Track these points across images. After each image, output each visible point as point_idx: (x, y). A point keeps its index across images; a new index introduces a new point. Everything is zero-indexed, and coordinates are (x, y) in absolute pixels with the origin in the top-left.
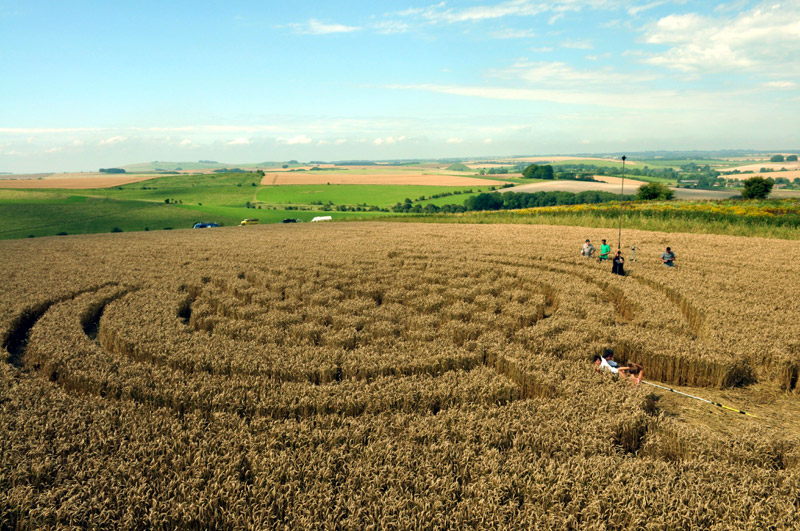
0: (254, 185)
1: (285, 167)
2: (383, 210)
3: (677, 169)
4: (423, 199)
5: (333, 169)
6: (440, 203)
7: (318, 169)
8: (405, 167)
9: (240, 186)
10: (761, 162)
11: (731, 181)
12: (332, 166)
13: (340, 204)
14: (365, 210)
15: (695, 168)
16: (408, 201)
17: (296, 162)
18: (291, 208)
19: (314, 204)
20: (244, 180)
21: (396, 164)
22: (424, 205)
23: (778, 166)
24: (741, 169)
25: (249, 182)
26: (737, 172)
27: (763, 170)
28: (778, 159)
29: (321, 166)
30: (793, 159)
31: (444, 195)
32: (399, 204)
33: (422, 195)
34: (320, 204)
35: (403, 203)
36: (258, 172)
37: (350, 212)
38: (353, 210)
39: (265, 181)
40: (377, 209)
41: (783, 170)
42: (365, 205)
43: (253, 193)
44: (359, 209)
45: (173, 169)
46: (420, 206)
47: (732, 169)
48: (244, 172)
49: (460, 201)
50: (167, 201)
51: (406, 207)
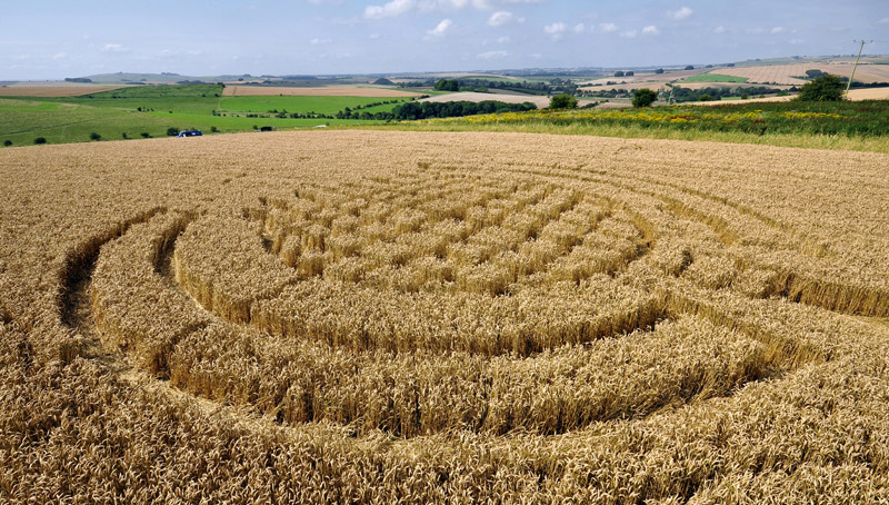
0: (217, 95)
1: (241, 80)
2: (328, 117)
3: (547, 83)
4: (359, 108)
6: (373, 111)
7: (270, 82)
8: (341, 81)
9: (204, 96)
10: (608, 77)
11: (586, 92)
12: (281, 80)
13: (294, 112)
14: (314, 117)
15: (560, 82)
16: (348, 109)
17: (249, 76)
18: (251, 116)
20: (208, 91)
22: (361, 112)
23: (619, 80)
24: (593, 82)
25: (212, 93)
26: (590, 85)
27: (609, 83)
28: (620, 74)
29: (271, 79)
30: (630, 74)
31: (376, 105)
32: (341, 112)
33: (358, 104)
34: (276, 112)
35: (344, 112)
36: (219, 83)
37: (302, 119)
38: (305, 117)
39: (227, 91)
40: (324, 116)
41: (623, 83)
42: (313, 113)
43: (216, 103)
44: (309, 117)
45: (138, 80)
46: (357, 114)
47: (587, 83)
48: (204, 83)
49: (388, 109)
50: (140, 109)
51: (347, 115)
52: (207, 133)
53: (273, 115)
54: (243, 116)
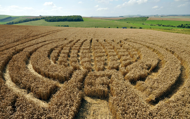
0: (145, 20)
1: (155, 16)
2: (174, 27)
4: (187, 25)
5: (166, 17)
7: (162, 17)
8: (186, 16)
9: (142, 20)
12: (166, 16)
13: (163, 25)
14: (169, 26)
16: (182, 25)
17: (158, 15)
18: (151, 25)
19: (157, 24)
21: (184, 16)
22: (186, 26)
25: (145, 19)
29: (163, 16)
33: (187, 24)
34: (159, 24)
35: (180, 25)
36: (147, 17)
37: (165, 27)
38: (166, 26)
39: (148, 19)
40: (172, 26)
42: (170, 25)
43: (145, 21)
44: (168, 26)
45: (132, 16)
46: (185, 26)
50: (127, 23)
51: (182, 26)
52: (138, 28)
53: (157, 25)
54: (149, 25)
